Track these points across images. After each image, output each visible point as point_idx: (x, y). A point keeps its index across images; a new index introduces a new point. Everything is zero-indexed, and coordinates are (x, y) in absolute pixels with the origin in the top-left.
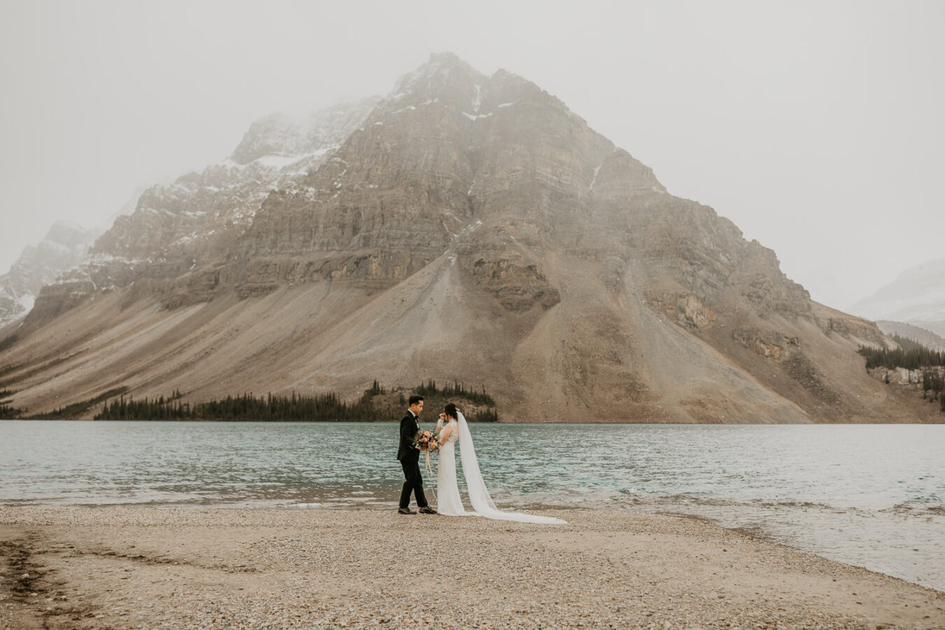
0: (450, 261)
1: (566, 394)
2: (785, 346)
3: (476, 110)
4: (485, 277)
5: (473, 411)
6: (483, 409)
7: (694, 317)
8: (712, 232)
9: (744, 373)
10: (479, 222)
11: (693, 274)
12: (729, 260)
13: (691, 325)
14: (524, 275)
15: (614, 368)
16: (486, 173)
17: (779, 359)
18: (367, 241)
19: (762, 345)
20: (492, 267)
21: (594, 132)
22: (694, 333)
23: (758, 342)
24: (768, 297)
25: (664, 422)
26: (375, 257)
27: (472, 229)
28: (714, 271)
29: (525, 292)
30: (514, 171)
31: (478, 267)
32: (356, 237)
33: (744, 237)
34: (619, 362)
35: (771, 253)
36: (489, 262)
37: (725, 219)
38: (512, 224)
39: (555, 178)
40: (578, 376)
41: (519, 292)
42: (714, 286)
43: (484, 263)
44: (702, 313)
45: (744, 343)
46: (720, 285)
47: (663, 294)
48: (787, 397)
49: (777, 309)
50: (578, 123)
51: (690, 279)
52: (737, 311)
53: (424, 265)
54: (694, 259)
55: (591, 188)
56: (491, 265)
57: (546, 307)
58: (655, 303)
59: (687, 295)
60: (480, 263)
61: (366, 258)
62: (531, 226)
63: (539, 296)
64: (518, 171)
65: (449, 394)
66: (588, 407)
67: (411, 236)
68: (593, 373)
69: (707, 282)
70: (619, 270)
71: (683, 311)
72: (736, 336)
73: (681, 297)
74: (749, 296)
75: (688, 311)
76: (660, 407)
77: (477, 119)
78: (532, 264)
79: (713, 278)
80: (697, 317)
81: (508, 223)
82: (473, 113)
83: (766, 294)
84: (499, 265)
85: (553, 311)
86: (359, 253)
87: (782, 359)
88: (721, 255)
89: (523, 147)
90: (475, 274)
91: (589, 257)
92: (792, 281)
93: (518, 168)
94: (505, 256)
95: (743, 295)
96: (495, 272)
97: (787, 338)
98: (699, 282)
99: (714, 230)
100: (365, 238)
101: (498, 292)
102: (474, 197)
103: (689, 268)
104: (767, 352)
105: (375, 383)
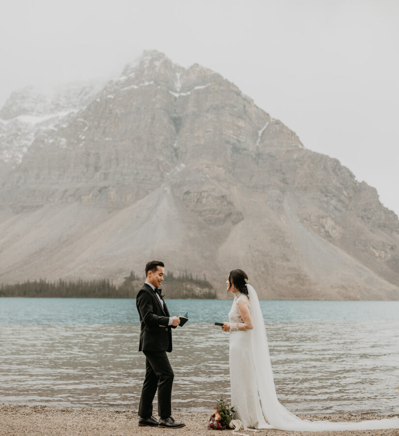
0: (166, 191)
1: (257, 281)
2: (388, 250)
3: (178, 90)
4: (191, 202)
5: (200, 291)
6: (206, 290)
7: (330, 231)
8: (338, 175)
9: (366, 268)
10: (183, 165)
11: (327, 203)
12: (348, 194)
13: (328, 236)
14: (219, 201)
15: (285, 264)
16: (187, 132)
17: (384, 259)
18: (106, 176)
19: (374, 250)
20: (196, 196)
21: (257, 107)
22: (330, 241)
23: (371, 248)
24: (374, 218)
25: (323, 299)
26: (113, 187)
27: (178, 170)
28: (340, 201)
29: (220, 213)
30: (207, 132)
31: (186, 196)
32: (98, 174)
33: (356, 179)
34: (288, 260)
35: (374, 190)
36: (194, 192)
37: (345, 168)
38: (207, 167)
39: (235, 137)
40: (263, 269)
41: (216, 213)
42: (340, 211)
43: (190, 193)
44: (334, 229)
45: (362, 248)
46: (344, 210)
47: (310, 216)
48: (394, 284)
49: (379, 226)
50: (248, 101)
51: (325, 206)
52: (356, 227)
53: (147, 193)
54: (328, 193)
55: (258, 144)
56: (196, 194)
57: (235, 223)
58: (305, 221)
59: (326, 216)
60: (187, 193)
61: (106, 188)
62: (220, 169)
63: (229, 215)
64: (210, 132)
65: (183, 280)
66: (273, 289)
67: (137, 174)
68: (272, 267)
69: (335, 208)
70: (280, 199)
71: (324, 227)
72: (357, 244)
73: (322, 217)
74: (362, 217)
75: (327, 227)
76: (319, 290)
77: (180, 97)
78: (224, 194)
79: (340, 206)
80: (331, 231)
81: (204, 166)
82: (176, 92)
83: (372, 216)
84: (201, 195)
85: (240, 225)
86: (102, 184)
87: (386, 259)
88: (343, 190)
89: (213, 116)
90: (184, 200)
91: (258, 190)
92: (387, 208)
93: (211, 130)
94: (205, 188)
95: (358, 216)
96: (198, 199)
97: (389, 245)
98: (331, 208)
99: (339, 174)
100: (105, 174)
101: (201, 212)
102: (179, 148)
103: (325, 199)
104: (377, 254)
105: (132, 273)
